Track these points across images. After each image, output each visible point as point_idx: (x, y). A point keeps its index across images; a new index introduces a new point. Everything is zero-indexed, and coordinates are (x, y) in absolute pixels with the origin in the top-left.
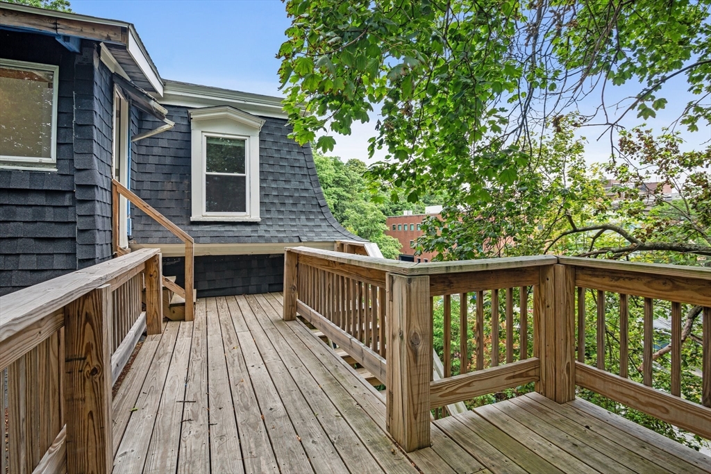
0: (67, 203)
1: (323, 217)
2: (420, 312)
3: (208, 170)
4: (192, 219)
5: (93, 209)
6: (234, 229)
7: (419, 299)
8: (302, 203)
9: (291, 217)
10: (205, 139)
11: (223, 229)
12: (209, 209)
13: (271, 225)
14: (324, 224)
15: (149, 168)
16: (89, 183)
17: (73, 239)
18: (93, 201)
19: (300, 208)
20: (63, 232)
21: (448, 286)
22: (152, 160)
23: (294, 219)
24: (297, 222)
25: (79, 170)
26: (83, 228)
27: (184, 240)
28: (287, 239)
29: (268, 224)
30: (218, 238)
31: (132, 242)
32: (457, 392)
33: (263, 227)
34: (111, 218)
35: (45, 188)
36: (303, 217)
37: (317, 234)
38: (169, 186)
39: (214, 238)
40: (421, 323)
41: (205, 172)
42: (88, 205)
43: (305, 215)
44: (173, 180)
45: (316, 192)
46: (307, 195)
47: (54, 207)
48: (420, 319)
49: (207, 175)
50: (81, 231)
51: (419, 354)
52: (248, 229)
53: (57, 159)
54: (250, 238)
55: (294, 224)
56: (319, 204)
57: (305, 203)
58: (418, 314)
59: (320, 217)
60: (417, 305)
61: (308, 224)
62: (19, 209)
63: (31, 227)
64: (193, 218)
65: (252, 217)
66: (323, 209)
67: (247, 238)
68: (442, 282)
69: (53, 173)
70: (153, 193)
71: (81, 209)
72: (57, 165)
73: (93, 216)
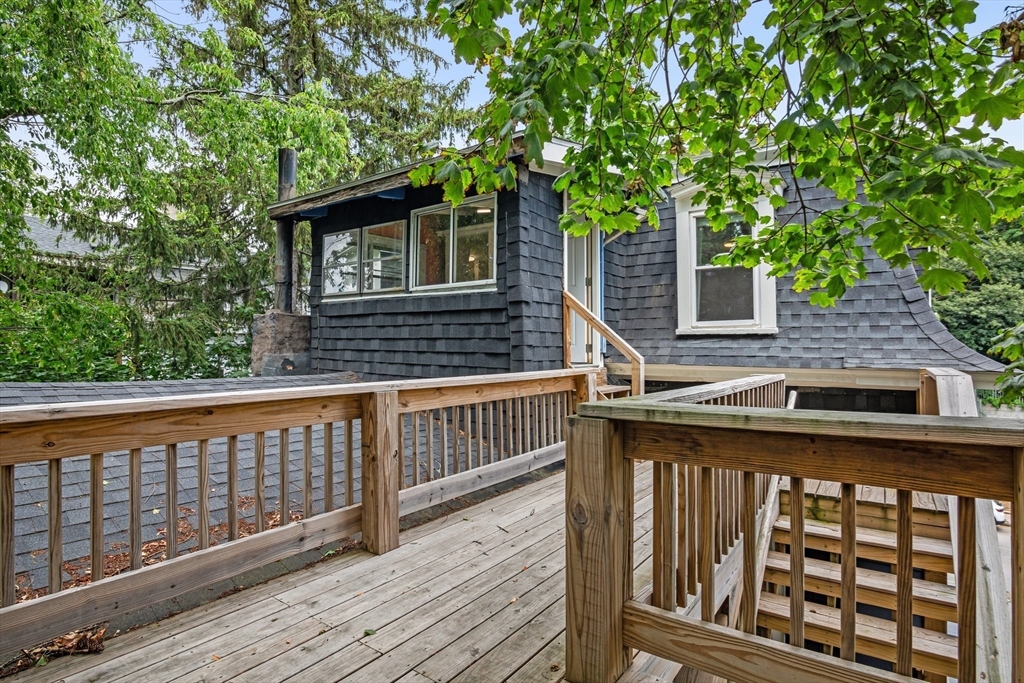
0: (504, 320)
1: (912, 323)
2: (586, 474)
3: (698, 265)
4: (679, 332)
5: (521, 325)
6: (734, 344)
7: (586, 454)
8: (864, 298)
9: (839, 324)
10: (694, 222)
11: (717, 345)
12: (701, 317)
13: (797, 339)
14: (911, 336)
15: (638, 271)
16: (516, 300)
17: (509, 354)
18: (521, 316)
19: (859, 307)
20: (501, 348)
21: (691, 449)
22: (641, 260)
23: (844, 328)
24: (850, 333)
25: (511, 287)
26: (515, 344)
27: (629, 358)
28: (819, 363)
29: (792, 336)
30: (706, 358)
31: (608, 360)
32: (711, 653)
33: (780, 343)
34: (562, 333)
35: (490, 307)
36: (864, 324)
37: (887, 355)
38: (657, 291)
39: (701, 359)
40: (588, 492)
41: (695, 267)
42: (518, 321)
43: (870, 321)
44: (663, 283)
45: (899, 275)
46: (878, 283)
47: (497, 324)
48: (587, 485)
49: (697, 271)
50: (514, 347)
51: (586, 540)
52: (756, 345)
53: (498, 279)
54: (753, 360)
55: (844, 336)
56: (904, 298)
57: (871, 297)
58: (584, 476)
59: (904, 323)
60: (583, 464)
61: (873, 336)
62: (476, 327)
63: (483, 343)
64: (681, 330)
65: (763, 327)
66: (913, 308)
67: (748, 359)
68: (678, 440)
69: (494, 292)
70: (639, 300)
71: (513, 326)
72: (497, 285)
73: (521, 332)
